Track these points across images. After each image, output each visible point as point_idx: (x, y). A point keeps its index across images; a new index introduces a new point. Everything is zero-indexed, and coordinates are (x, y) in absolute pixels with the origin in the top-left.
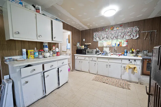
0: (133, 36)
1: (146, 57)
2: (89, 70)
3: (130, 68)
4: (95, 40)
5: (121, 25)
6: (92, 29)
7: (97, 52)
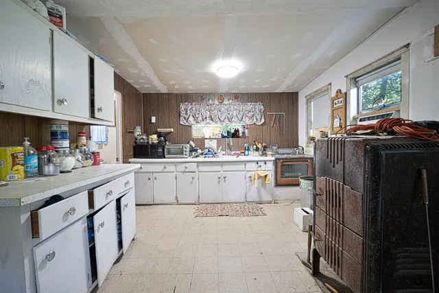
0: (257, 119)
1: (278, 156)
2: (177, 198)
3: (260, 177)
4: (185, 122)
5: (237, 96)
6: (176, 94)
7: (192, 150)
